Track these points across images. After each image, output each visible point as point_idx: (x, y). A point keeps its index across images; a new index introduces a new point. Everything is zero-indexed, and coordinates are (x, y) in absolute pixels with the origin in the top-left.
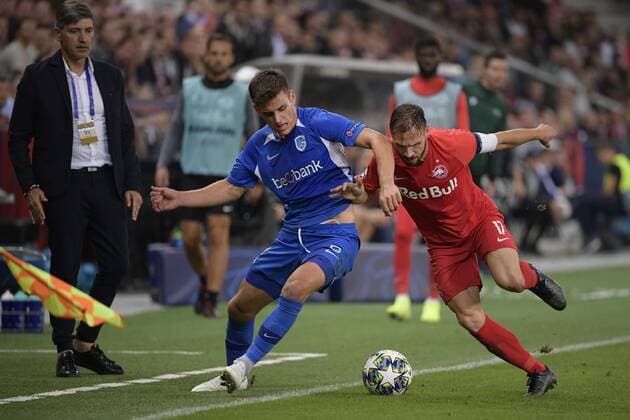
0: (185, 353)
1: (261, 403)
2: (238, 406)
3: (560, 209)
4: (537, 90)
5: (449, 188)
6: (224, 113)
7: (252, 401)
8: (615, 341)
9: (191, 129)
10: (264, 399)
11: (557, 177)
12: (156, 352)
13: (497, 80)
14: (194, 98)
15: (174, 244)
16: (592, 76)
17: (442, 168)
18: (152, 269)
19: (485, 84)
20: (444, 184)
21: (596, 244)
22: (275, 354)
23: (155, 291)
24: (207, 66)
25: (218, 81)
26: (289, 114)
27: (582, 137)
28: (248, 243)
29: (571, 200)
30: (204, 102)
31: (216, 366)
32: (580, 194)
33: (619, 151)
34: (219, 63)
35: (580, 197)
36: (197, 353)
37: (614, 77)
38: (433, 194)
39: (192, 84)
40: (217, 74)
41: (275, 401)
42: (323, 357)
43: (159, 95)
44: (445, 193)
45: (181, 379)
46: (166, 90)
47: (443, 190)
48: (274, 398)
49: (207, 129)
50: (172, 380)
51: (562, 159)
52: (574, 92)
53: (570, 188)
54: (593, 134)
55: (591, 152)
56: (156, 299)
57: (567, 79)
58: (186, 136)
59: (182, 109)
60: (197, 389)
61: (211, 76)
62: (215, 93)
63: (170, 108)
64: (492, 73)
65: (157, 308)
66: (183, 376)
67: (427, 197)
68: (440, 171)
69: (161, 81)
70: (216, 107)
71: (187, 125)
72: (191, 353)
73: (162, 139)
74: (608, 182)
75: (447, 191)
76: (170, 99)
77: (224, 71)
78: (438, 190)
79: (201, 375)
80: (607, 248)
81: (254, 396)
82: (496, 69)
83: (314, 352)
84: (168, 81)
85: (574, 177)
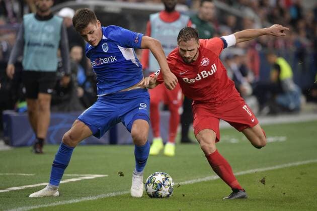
0: (24, 174)
1: (69, 203)
2: (55, 206)
3: (245, 90)
4: (232, 20)
5: (212, 70)
6: (48, 35)
7: (63, 203)
8: (277, 167)
9: (29, 44)
10: (71, 202)
11: (243, 71)
12: (7, 174)
13: (207, 14)
14: (30, 26)
15: (17, 111)
16: (264, 11)
17: (206, 60)
18: (5, 125)
19: (201, 16)
20: (208, 68)
21: (266, 110)
22: (78, 175)
23: (6, 138)
24: (37, 7)
25: (44, 16)
26: (96, 35)
27: (259, 48)
28: (62, 110)
29: (252, 84)
30: (36, 29)
31: (42, 183)
32: (257, 81)
33: (279, 55)
34: (44, 5)
35: (257, 83)
36: (31, 175)
37: (276, 12)
38: (203, 76)
39: (29, 18)
40: (43, 12)
41: (77, 203)
42: (106, 177)
43: (9, 23)
44: (210, 74)
45: (22, 189)
46: (14, 20)
47: (209, 72)
48: (77, 201)
49: (38, 44)
50: (17, 190)
51: (247, 60)
52: (253, 21)
53: (251, 77)
54: (264, 46)
55: (263, 57)
56: (7, 143)
57: (249, 14)
58: (26, 48)
59: (23, 32)
60: (32, 195)
61: (40, 13)
62: (43, 23)
63: (16, 31)
64: (205, 10)
65: (7, 148)
66: (23, 188)
67: (200, 79)
68: (205, 62)
69: (10, 14)
70: (43, 31)
71: (27, 42)
72: (27, 175)
73: (11, 49)
74: (273, 75)
75: (211, 73)
76: (16, 25)
77: (47, 10)
78: (206, 74)
79: (34, 187)
80: (273, 113)
81: (65, 199)
82: (207, 8)
83: (101, 174)
84: (15, 15)
85: (254, 71)
